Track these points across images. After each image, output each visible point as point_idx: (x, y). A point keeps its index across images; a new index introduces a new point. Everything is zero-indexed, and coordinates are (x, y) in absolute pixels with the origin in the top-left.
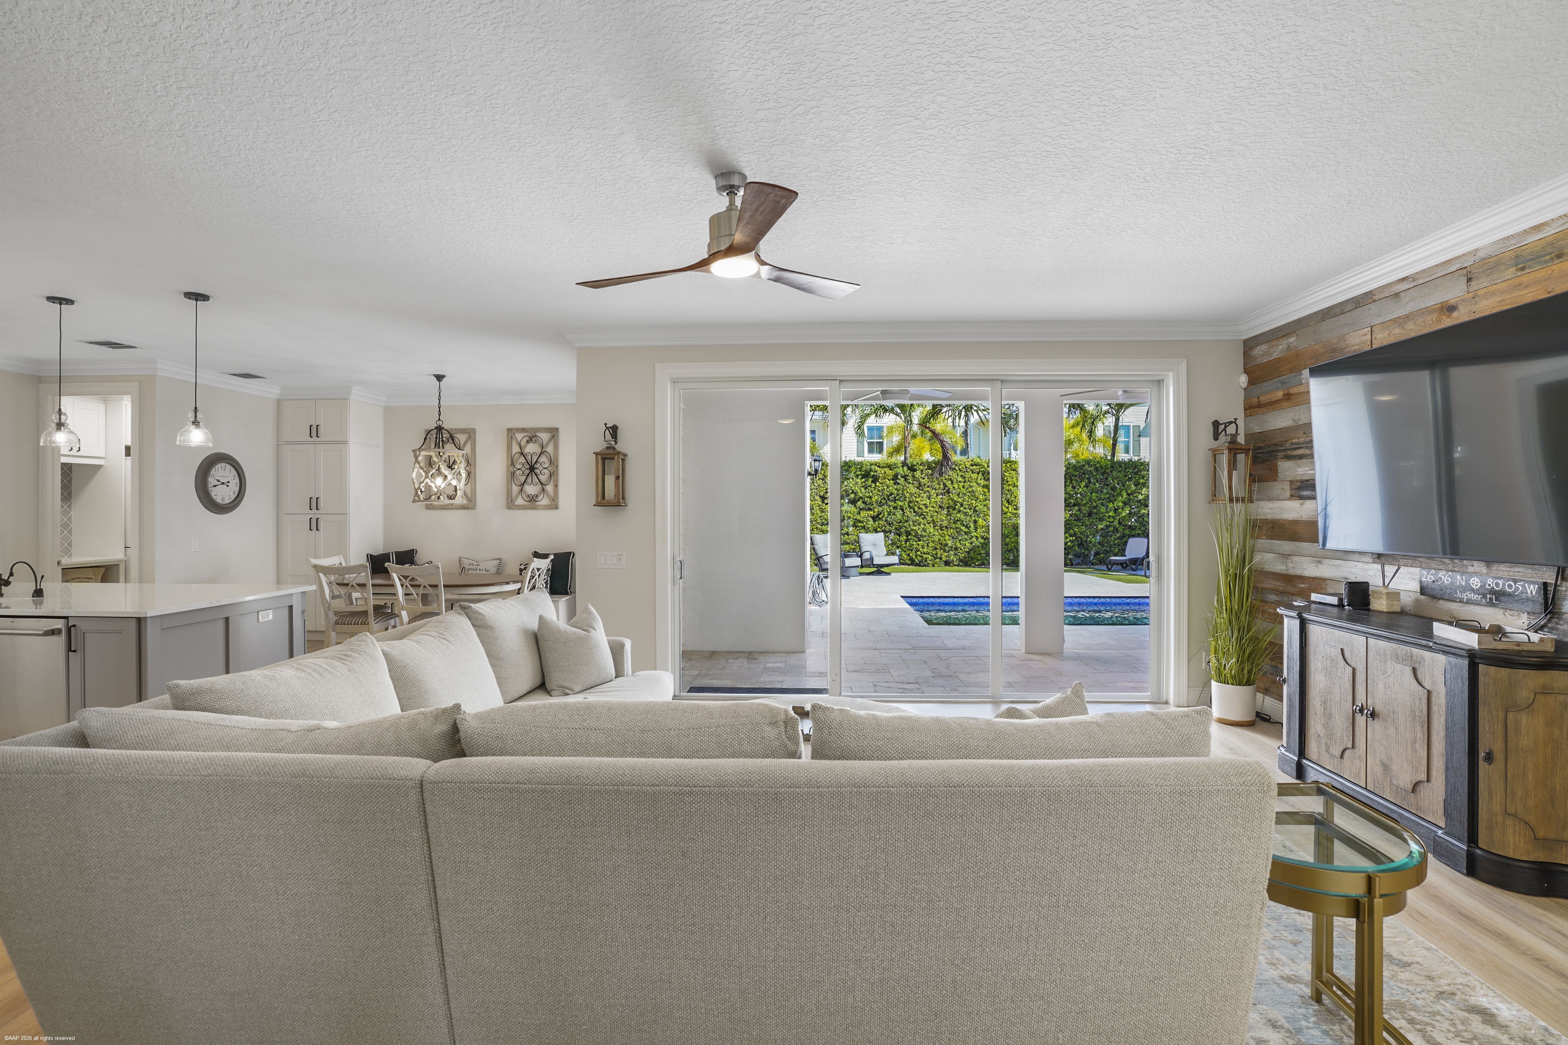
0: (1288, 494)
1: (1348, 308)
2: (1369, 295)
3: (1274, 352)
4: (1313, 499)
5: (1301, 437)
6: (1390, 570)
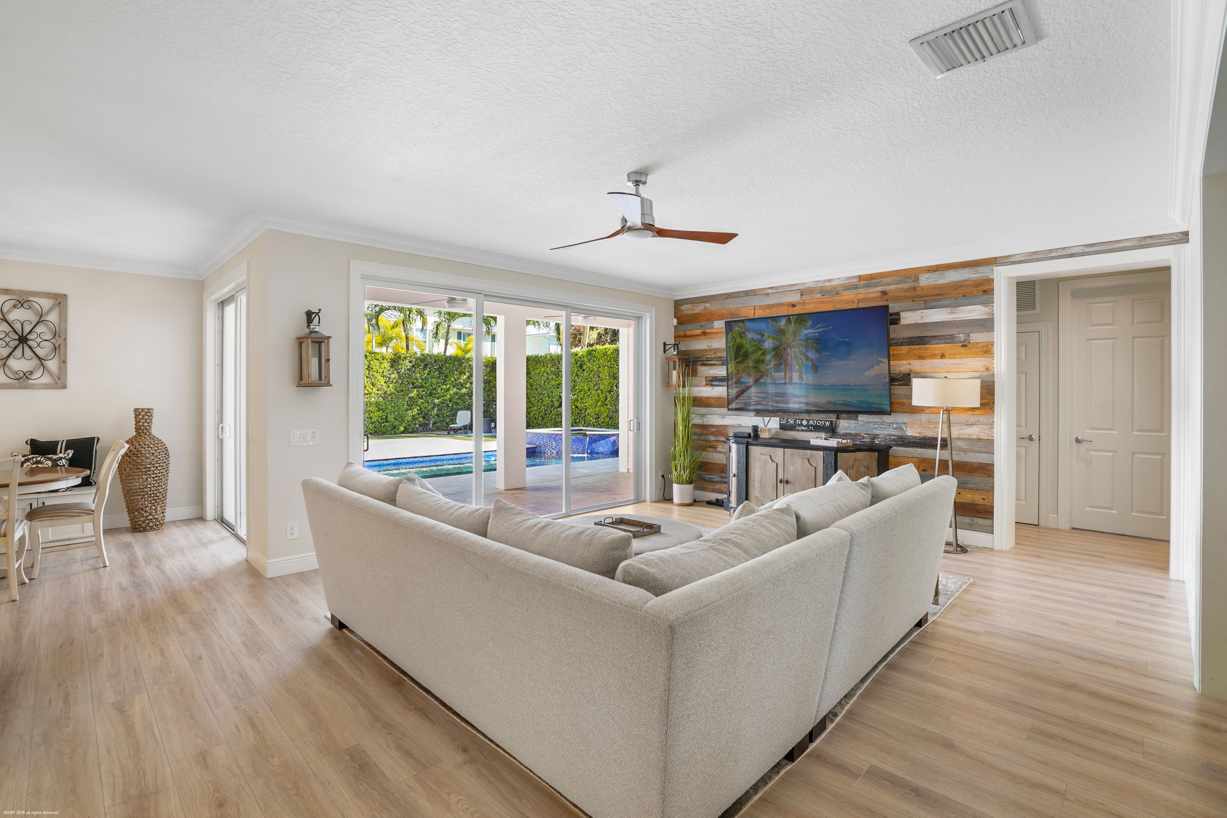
0: (704, 383)
1: (741, 296)
2: (754, 291)
3: (695, 310)
4: (721, 386)
5: (712, 355)
6: (767, 419)
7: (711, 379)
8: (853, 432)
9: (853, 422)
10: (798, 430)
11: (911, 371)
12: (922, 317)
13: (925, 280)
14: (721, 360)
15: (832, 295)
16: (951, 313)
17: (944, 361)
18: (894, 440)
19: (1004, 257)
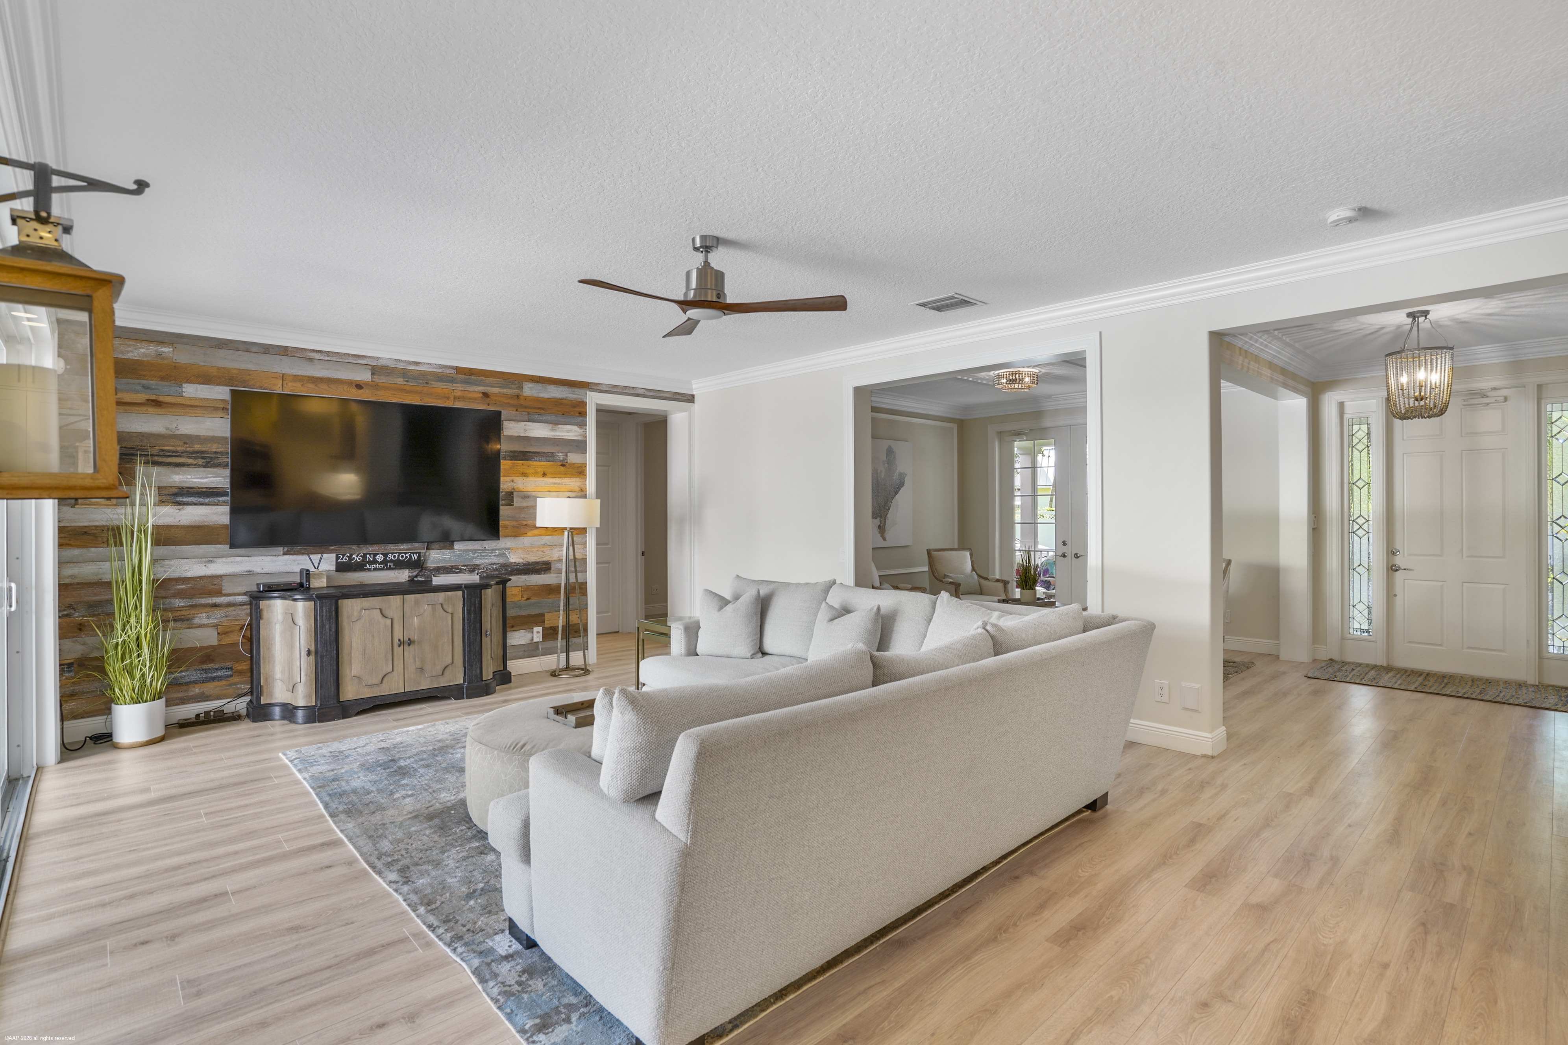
0: (154, 499)
1: (255, 349)
2: (285, 348)
3: (128, 352)
4: (202, 504)
5: (179, 446)
6: (316, 558)
7: (176, 491)
8: (448, 565)
9: (447, 551)
10: (369, 570)
11: (514, 489)
12: (525, 430)
13: (529, 390)
14: (203, 458)
15: (420, 383)
16: (552, 430)
17: (546, 479)
18: (497, 569)
19: (595, 383)
